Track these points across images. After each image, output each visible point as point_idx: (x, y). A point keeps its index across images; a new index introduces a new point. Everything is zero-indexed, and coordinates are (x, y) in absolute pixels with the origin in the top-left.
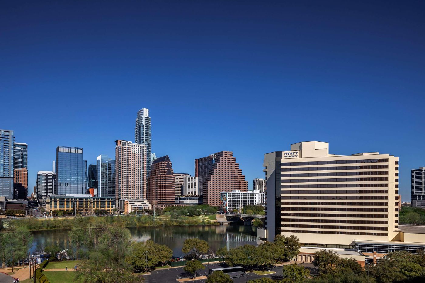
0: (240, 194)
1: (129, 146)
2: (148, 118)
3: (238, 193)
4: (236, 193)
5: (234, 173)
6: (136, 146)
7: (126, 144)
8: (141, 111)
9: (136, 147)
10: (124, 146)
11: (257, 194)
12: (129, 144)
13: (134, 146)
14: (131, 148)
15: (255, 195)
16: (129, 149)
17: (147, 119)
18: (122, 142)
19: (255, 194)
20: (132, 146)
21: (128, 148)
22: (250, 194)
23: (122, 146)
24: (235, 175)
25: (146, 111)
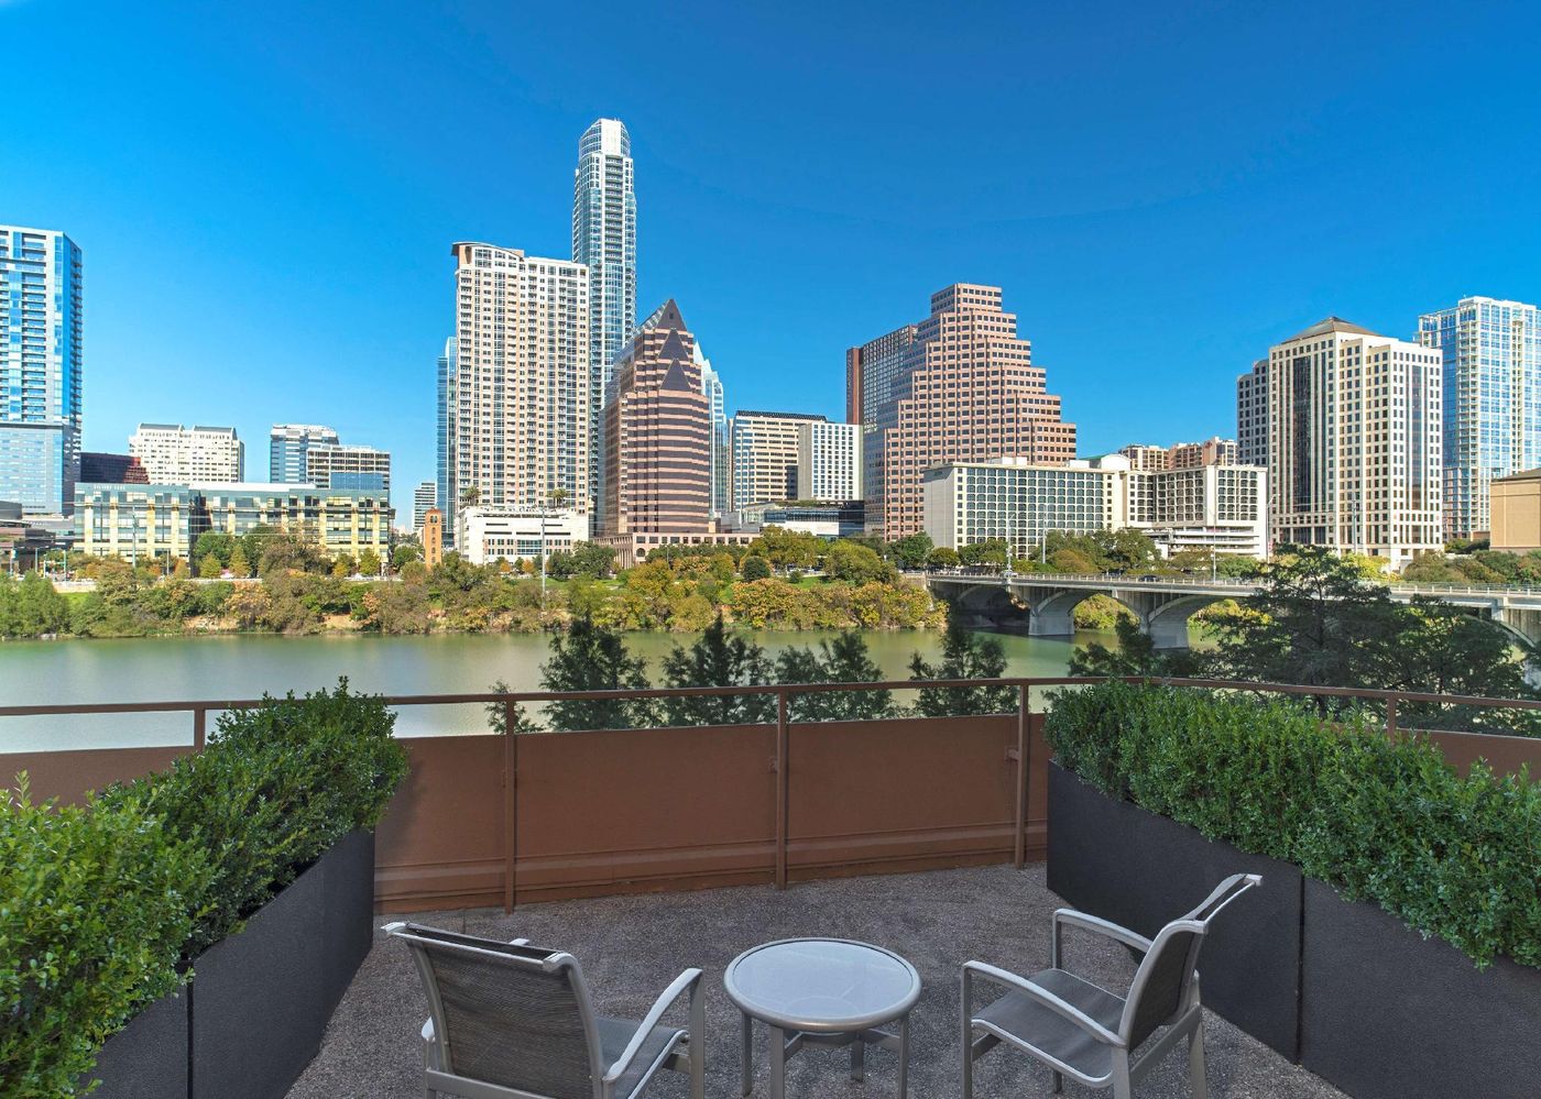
0: (1023, 472)
1: (507, 270)
2: (620, 160)
3: (1013, 472)
4: (1003, 471)
5: (1007, 387)
6: (542, 270)
7: (494, 260)
8: (591, 132)
9: (537, 274)
10: (484, 270)
11: (1116, 477)
12: (507, 261)
13: (533, 267)
14: (514, 277)
15: (1106, 481)
16: (508, 281)
17: (614, 163)
18: (473, 250)
19: (1105, 476)
20: (521, 268)
21: (501, 276)
22: (1081, 474)
23: (472, 267)
24: (1013, 396)
25: (611, 134)
